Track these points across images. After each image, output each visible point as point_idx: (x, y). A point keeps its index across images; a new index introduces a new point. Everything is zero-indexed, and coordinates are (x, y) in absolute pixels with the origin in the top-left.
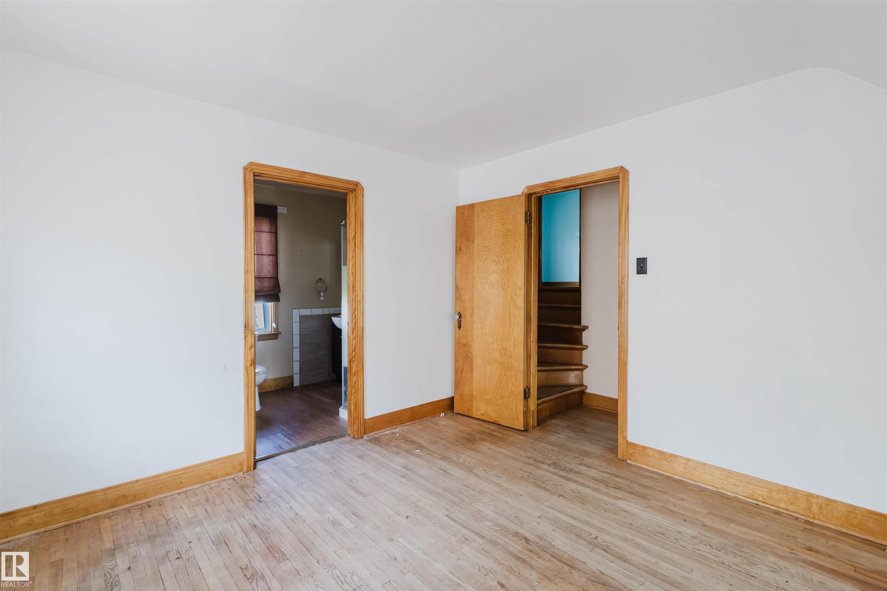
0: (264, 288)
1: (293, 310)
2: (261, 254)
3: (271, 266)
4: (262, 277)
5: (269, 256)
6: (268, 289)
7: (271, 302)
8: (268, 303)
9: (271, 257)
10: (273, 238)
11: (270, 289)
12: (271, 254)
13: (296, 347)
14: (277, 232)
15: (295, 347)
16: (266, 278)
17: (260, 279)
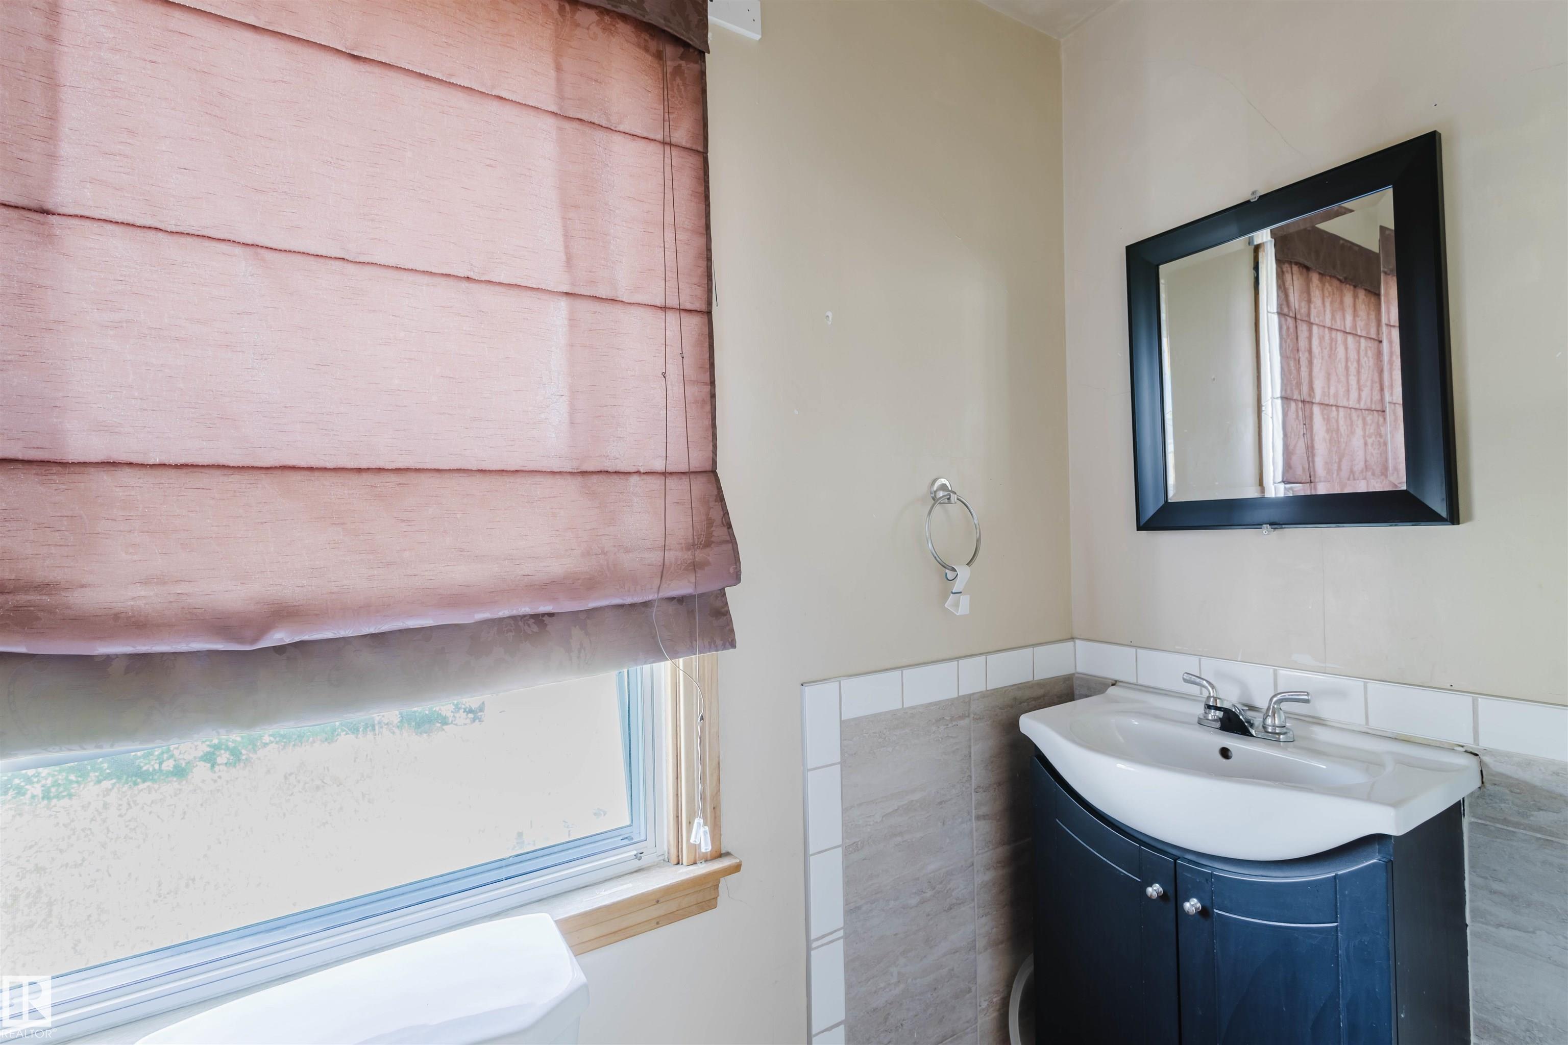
0: (627, 551)
1: (807, 689)
2: (602, 292)
3: (676, 390)
4: (609, 466)
5: (661, 314)
6: (655, 557)
7: (674, 654)
8: (647, 668)
9: (672, 319)
10: (686, 181)
11: (670, 556)
12: (672, 302)
13: (823, 936)
14: (706, 146)
15: (817, 939)
16: (634, 479)
17: (595, 479)
